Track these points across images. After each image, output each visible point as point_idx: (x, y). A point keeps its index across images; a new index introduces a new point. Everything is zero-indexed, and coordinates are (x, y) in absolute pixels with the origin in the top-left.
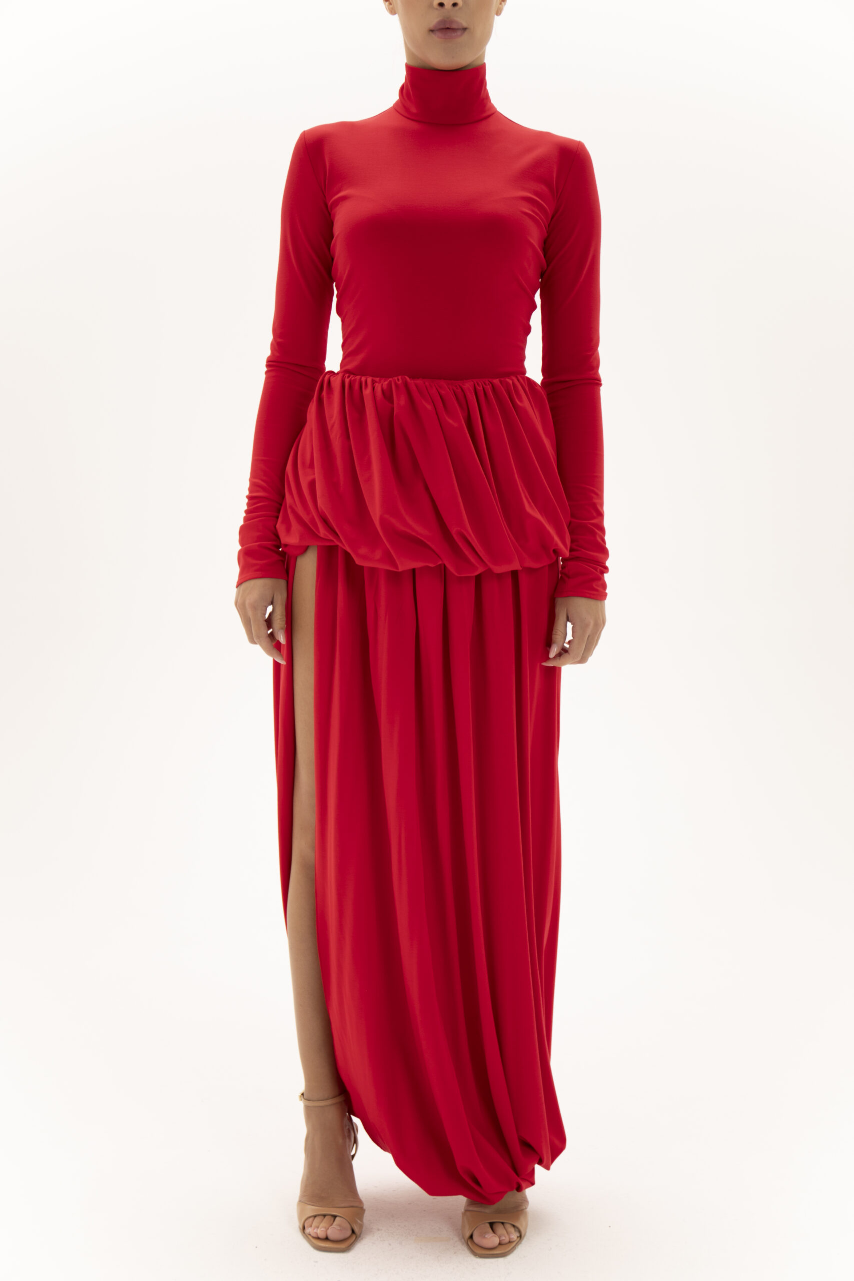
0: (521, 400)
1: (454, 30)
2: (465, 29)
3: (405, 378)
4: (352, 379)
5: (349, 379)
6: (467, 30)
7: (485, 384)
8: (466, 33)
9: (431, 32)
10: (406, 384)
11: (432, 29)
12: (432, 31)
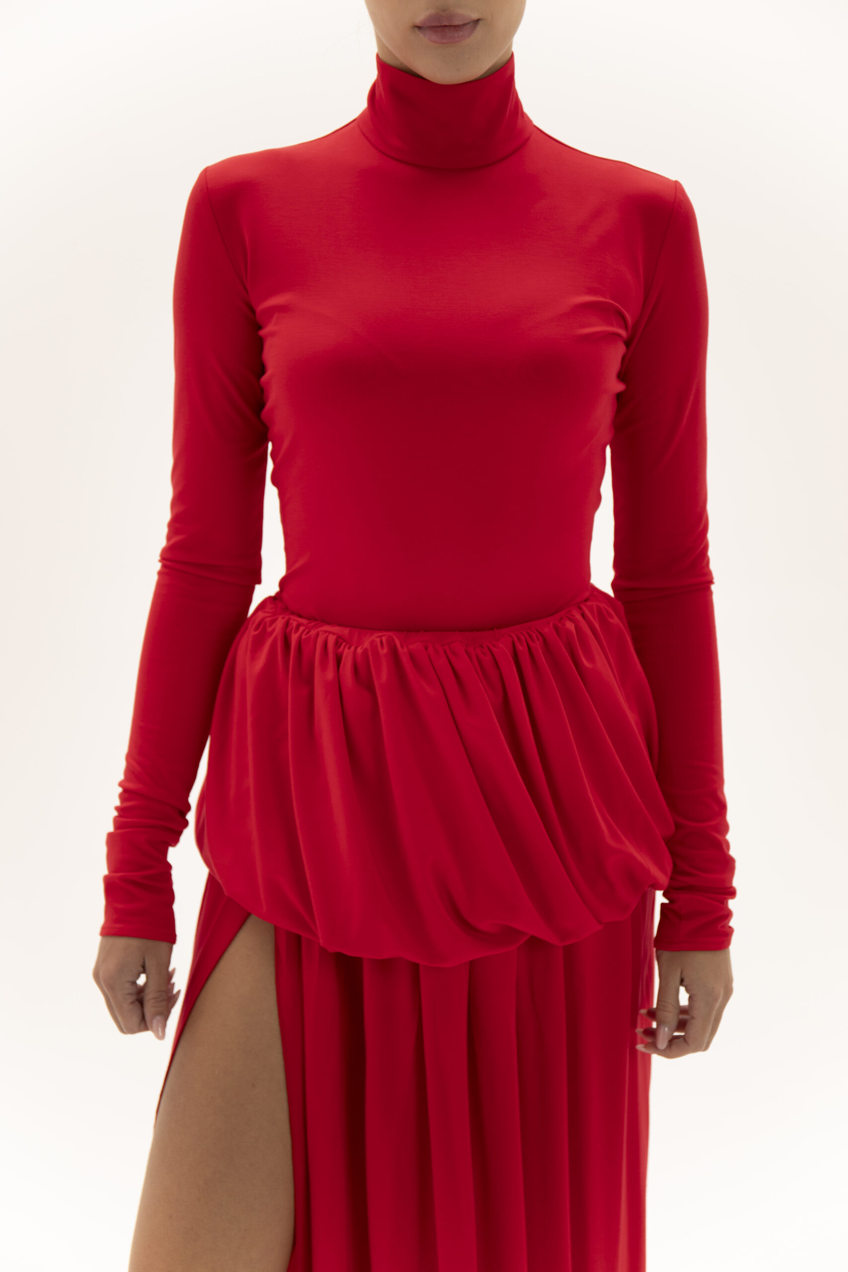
0: (591, 659)
1: (457, 27)
2: (477, 21)
3: (393, 640)
4: (304, 637)
5: (298, 634)
6: (481, 23)
7: (530, 636)
8: (480, 28)
9: (417, 30)
10: (394, 652)
11: (418, 25)
12: (419, 28)
